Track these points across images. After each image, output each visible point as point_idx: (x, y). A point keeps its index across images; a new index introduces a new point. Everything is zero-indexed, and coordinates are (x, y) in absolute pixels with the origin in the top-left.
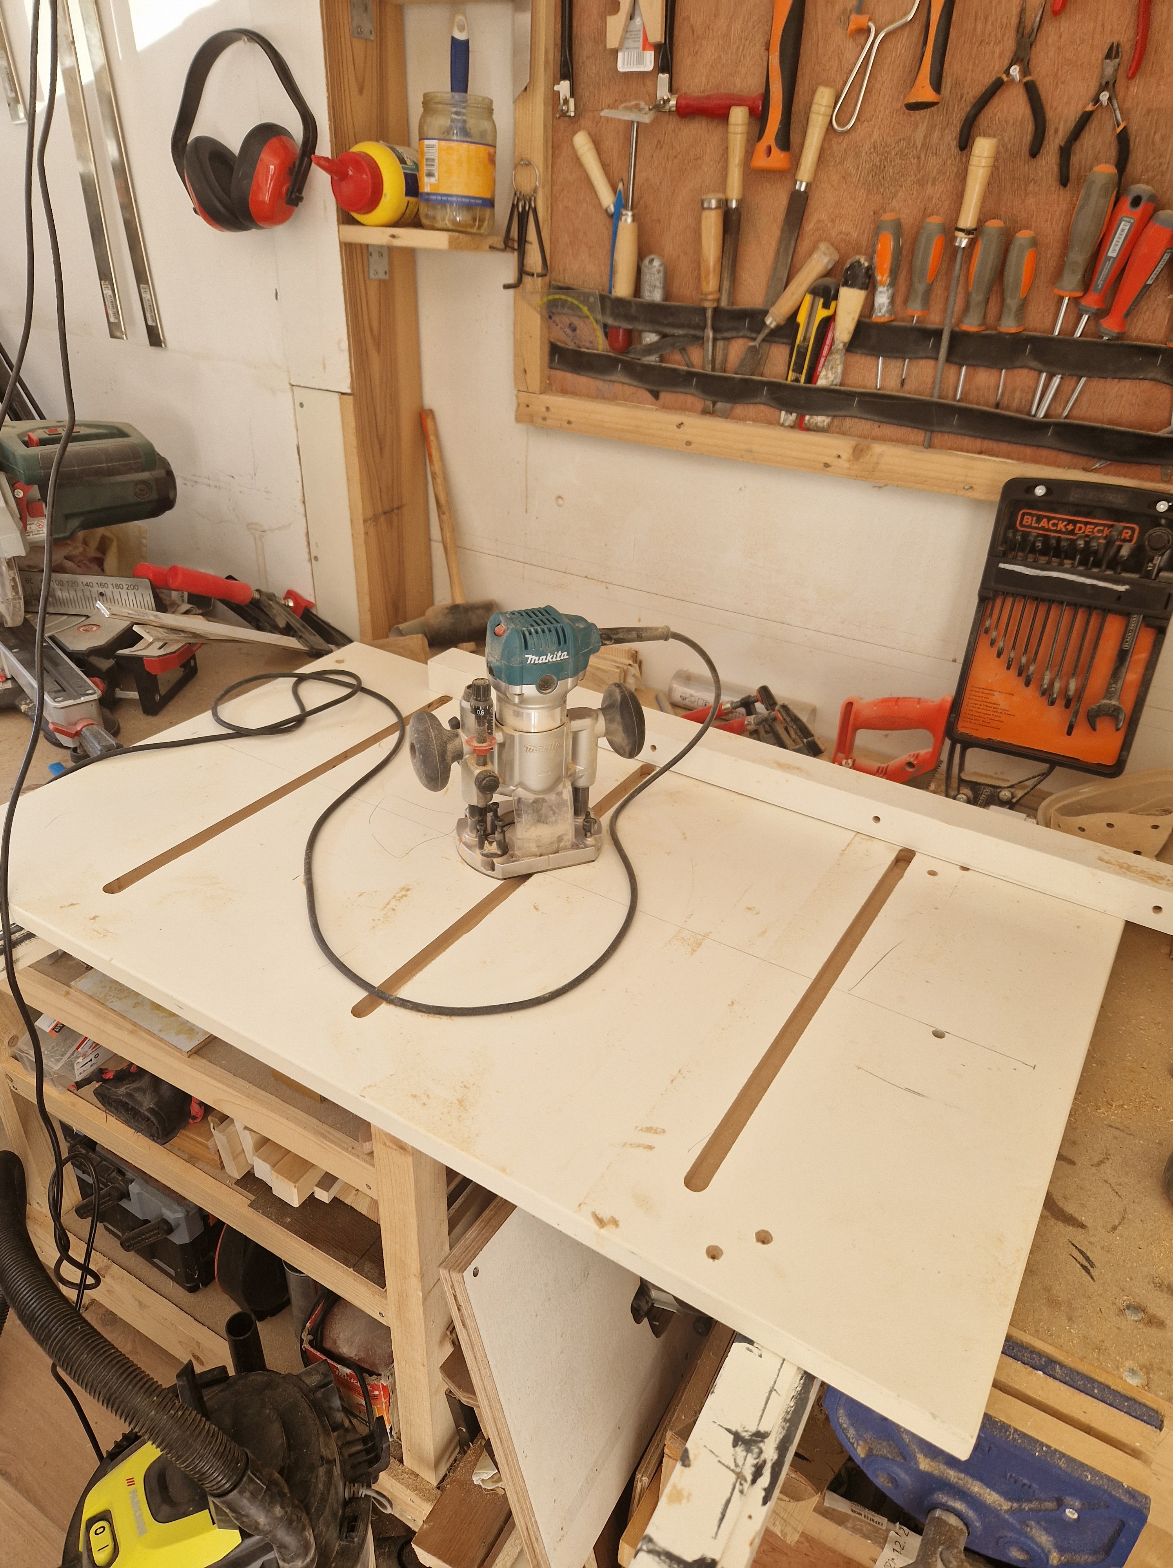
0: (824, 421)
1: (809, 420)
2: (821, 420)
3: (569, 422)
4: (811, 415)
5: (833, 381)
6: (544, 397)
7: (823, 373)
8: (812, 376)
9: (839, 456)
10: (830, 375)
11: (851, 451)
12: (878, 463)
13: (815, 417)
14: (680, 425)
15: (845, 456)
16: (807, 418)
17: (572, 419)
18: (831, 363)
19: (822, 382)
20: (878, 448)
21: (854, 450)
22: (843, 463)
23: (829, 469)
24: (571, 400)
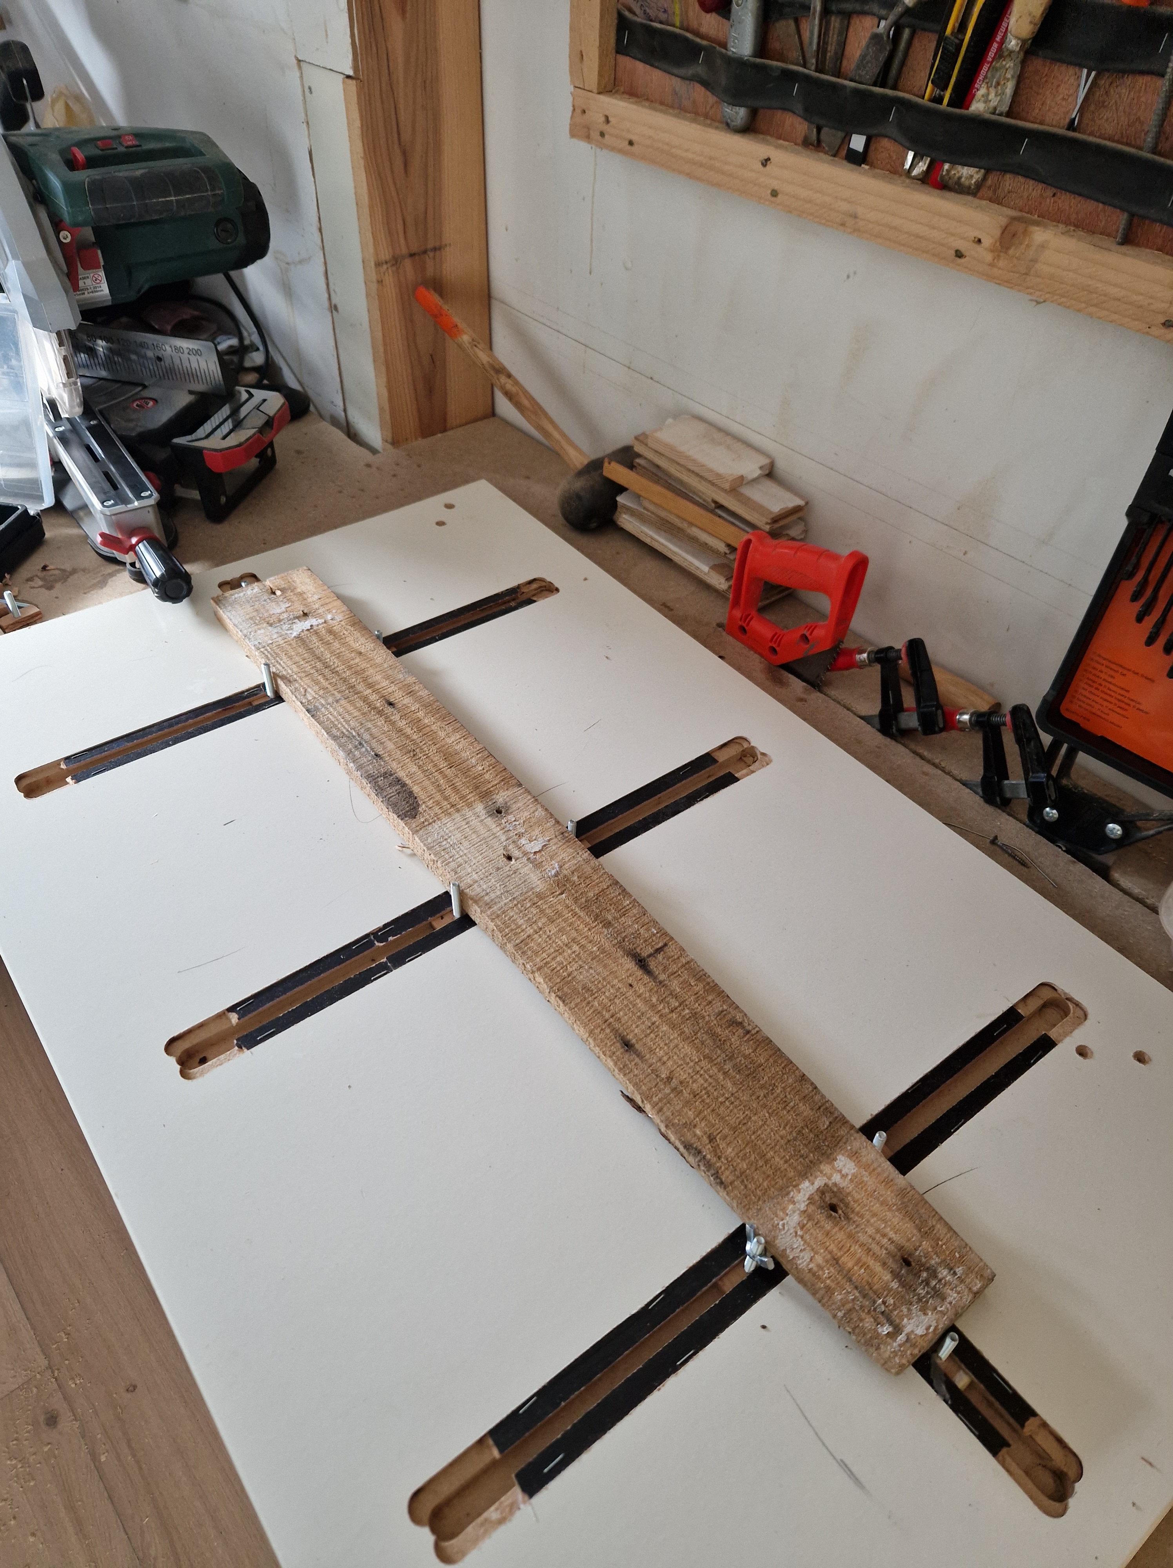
0: (972, 177)
1: (948, 171)
2: (968, 174)
3: (631, 143)
4: (953, 163)
5: (995, 108)
6: (604, 99)
7: (982, 91)
8: (963, 96)
9: (979, 241)
10: (992, 96)
11: (997, 233)
12: (1034, 261)
13: (959, 167)
14: (766, 162)
15: (987, 242)
16: (946, 166)
17: (634, 138)
18: (998, 74)
19: (977, 107)
20: (1040, 235)
21: (1003, 233)
22: (983, 253)
23: (959, 261)
24: (634, 107)
